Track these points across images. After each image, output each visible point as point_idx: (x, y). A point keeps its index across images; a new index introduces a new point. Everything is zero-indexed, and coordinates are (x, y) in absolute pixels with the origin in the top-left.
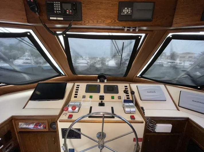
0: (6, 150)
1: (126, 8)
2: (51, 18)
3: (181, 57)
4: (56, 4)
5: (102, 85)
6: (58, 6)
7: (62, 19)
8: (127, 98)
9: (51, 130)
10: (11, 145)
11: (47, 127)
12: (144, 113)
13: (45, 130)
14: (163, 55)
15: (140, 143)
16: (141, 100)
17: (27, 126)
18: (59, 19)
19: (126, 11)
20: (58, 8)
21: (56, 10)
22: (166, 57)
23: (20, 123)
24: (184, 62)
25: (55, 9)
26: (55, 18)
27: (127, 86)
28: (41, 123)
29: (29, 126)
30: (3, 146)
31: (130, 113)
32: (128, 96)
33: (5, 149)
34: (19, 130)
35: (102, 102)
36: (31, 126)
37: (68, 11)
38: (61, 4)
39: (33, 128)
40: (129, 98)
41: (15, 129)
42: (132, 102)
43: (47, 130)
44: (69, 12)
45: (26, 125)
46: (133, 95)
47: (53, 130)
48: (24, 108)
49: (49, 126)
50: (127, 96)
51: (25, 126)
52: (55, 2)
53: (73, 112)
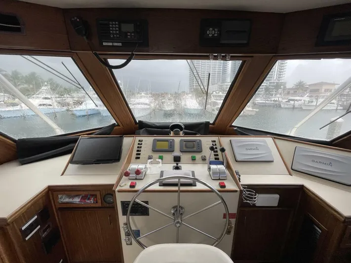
0: (44, 233)
1: (211, 29)
2: (104, 44)
3: (311, 91)
4: (112, 24)
5: (177, 140)
6: (116, 28)
7: (120, 44)
8: (216, 159)
9: (105, 205)
10: (49, 226)
11: (99, 201)
12: (239, 179)
13: (97, 205)
14: (281, 88)
15: (233, 221)
16: (236, 161)
17: (71, 200)
18: (116, 44)
19: (211, 32)
20: (116, 31)
21: (113, 34)
22: (286, 92)
23: (60, 196)
24: (317, 99)
25: (111, 32)
26: (111, 44)
27: (214, 141)
28: (91, 195)
29: (74, 200)
30: (39, 226)
31: (219, 179)
32: (217, 155)
33: (42, 231)
34: (58, 206)
35: (177, 164)
36: (77, 200)
37: (129, 34)
38: (119, 25)
39: (79, 202)
40: (218, 159)
41: (53, 205)
42: (222, 163)
43: (99, 205)
44: (131, 36)
45: (69, 198)
46: (223, 153)
47: (108, 205)
48: (62, 174)
49: (103, 199)
50: (215, 155)
51: (67, 200)
52: (111, 23)
53: (136, 179)
